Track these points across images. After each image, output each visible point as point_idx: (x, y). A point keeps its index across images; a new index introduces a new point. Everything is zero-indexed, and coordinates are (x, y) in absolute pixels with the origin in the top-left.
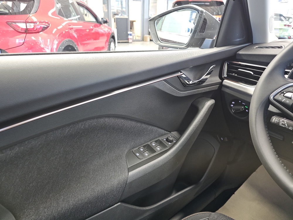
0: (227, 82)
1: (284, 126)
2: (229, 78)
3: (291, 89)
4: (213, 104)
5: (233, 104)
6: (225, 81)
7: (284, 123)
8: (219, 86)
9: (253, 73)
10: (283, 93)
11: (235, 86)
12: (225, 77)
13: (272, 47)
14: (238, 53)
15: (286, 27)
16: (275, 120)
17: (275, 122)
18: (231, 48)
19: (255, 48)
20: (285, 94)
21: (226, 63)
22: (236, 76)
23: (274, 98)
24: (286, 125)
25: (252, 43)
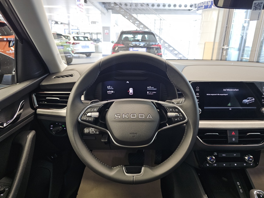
0: (40, 111)
1: (93, 133)
2: (41, 106)
3: (89, 110)
4: (35, 135)
5: (52, 127)
6: (38, 110)
7: (92, 131)
8: (34, 116)
9: (59, 99)
10: (85, 114)
11: (49, 112)
12: (37, 107)
13: (67, 76)
14: (41, 84)
15: (68, 44)
16: (87, 131)
17: (87, 132)
18: (33, 81)
19: (53, 78)
20: (87, 114)
21: (34, 95)
22: (46, 104)
23: (81, 119)
24: (94, 132)
25: (50, 74)
